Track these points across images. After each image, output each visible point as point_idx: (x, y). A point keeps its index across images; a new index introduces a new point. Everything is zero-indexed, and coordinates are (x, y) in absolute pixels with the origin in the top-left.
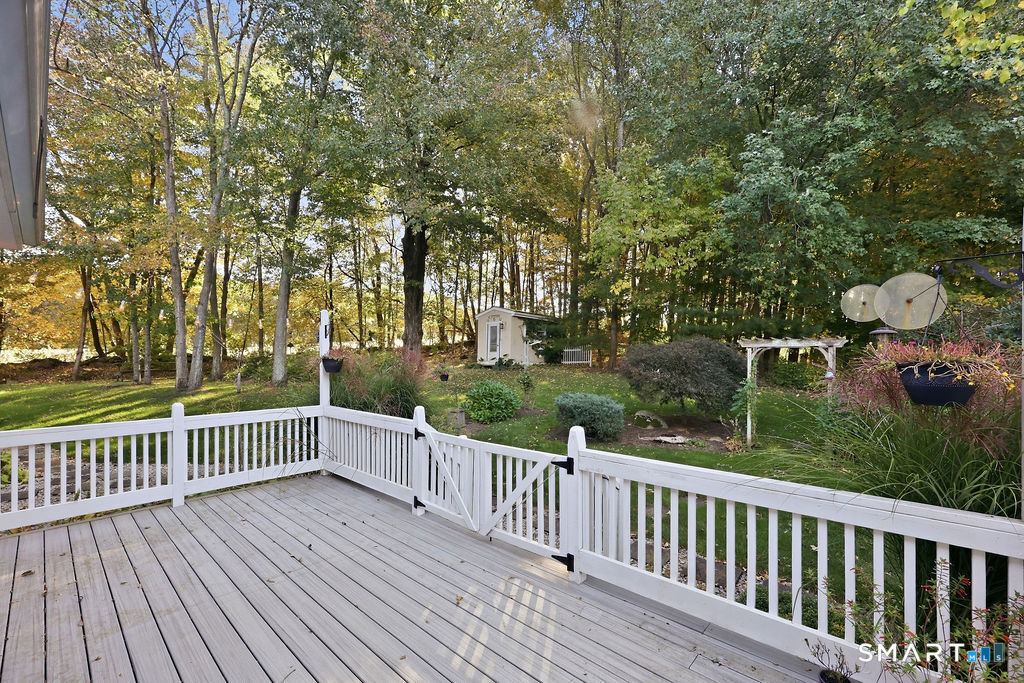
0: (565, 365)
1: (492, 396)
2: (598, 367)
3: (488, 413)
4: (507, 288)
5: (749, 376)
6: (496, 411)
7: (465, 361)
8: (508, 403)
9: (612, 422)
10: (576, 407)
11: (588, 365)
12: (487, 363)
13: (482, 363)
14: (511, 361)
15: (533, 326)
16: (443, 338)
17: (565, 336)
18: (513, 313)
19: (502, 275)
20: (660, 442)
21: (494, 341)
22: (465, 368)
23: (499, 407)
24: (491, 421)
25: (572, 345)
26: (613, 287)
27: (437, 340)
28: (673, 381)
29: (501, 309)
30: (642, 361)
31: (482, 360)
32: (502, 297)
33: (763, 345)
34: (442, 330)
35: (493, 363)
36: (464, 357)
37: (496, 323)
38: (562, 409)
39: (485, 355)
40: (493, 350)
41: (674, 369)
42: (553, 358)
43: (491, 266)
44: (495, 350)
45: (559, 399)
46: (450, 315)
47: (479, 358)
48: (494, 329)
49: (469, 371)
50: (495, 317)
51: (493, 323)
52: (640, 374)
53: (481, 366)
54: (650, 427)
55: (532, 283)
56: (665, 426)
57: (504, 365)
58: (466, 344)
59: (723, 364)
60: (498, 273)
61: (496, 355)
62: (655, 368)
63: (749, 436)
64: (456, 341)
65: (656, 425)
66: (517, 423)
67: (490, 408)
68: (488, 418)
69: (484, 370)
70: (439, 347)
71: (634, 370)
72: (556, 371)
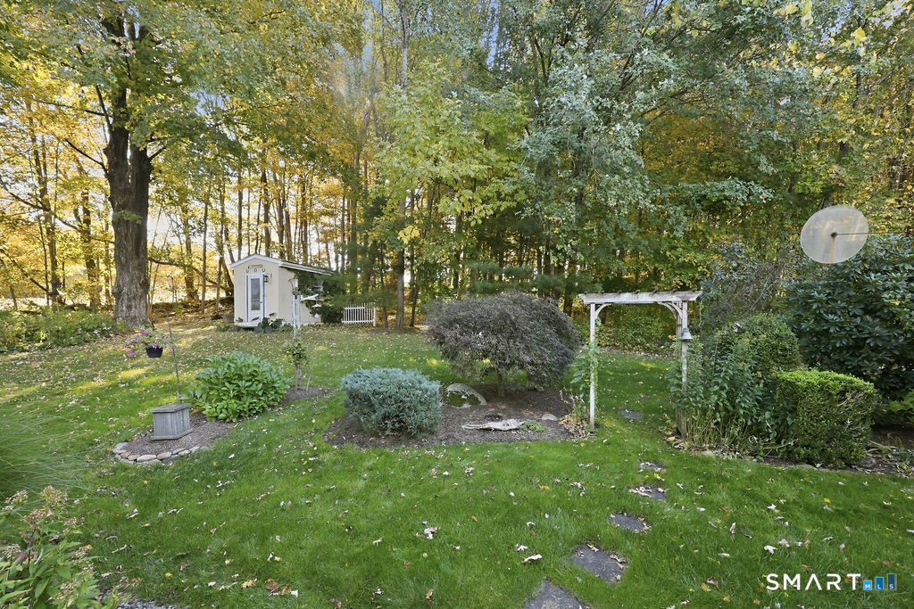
0: (346, 326)
1: (240, 377)
2: (383, 327)
3: (234, 404)
4: (275, 237)
5: (592, 338)
6: (248, 401)
7: (219, 322)
8: (268, 386)
9: (429, 409)
10: (375, 393)
11: (371, 324)
12: (249, 324)
13: (240, 324)
14: (279, 321)
15: (306, 281)
16: (192, 294)
17: (344, 292)
18: (280, 263)
19: (267, 220)
20: (489, 429)
21: (256, 297)
22: (217, 330)
23: (254, 394)
24: (240, 417)
25: (353, 301)
26: (401, 234)
27: (182, 295)
28: (501, 347)
29: (267, 259)
30: (456, 321)
31: (241, 320)
32: (268, 246)
33: (609, 300)
34: (189, 283)
35: (255, 324)
36: (217, 317)
37: (259, 275)
38: (354, 396)
39: (244, 313)
40: (255, 308)
41: (500, 331)
42: (331, 317)
43: (254, 212)
44: (258, 308)
45: (348, 381)
46: (198, 265)
47: (236, 318)
48: (255, 283)
49: (221, 335)
50: (256, 267)
51: (253, 275)
52: (457, 339)
53: (239, 329)
54: (466, 406)
55: (305, 234)
56: (483, 401)
57: (269, 327)
58: (222, 301)
59: (549, 323)
60: (262, 218)
61: (259, 314)
62: (476, 330)
63: (592, 413)
64: (207, 299)
65: (473, 401)
66: (284, 416)
67: (238, 397)
68: (234, 413)
69: (242, 333)
70: (185, 305)
71: (448, 334)
72: (335, 332)
